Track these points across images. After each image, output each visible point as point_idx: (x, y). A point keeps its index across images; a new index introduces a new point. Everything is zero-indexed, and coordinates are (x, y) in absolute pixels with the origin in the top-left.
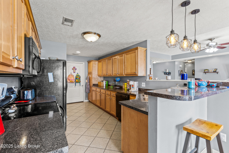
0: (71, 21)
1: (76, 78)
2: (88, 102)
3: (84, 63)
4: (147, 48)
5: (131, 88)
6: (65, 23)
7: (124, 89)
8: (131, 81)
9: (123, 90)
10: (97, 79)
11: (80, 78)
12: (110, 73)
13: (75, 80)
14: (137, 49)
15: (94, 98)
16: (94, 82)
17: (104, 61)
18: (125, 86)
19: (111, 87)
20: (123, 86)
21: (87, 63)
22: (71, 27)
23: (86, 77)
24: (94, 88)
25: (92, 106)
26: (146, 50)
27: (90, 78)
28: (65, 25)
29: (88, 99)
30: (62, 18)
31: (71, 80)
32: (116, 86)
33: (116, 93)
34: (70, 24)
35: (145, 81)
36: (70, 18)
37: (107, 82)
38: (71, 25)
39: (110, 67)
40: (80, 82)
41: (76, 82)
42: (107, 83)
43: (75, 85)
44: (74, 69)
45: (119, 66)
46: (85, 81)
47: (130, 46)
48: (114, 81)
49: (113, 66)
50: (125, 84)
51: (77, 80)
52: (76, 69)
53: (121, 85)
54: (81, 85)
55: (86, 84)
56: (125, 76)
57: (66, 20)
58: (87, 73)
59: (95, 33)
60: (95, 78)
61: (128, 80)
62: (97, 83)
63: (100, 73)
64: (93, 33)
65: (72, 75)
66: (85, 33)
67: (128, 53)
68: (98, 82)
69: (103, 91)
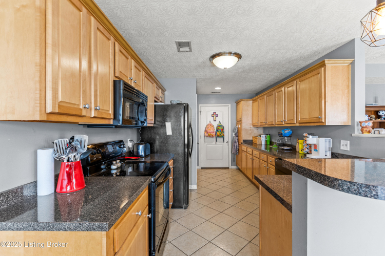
0: (188, 44)
1: (217, 130)
2: (237, 169)
3: (230, 105)
4: (354, 58)
5: (311, 151)
6: (181, 49)
7: (299, 152)
8: (311, 137)
9: (297, 153)
10: (250, 132)
11: (223, 129)
12: (271, 120)
13: (216, 133)
14: (323, 64)
15: (244, 165)
16: (245, 136)
17: (261, 98)
18: (300, 146)
19: (274, 146)
20: (297, 146)
21: (235, 104)
22: (191, 53)
23: (233, 128)
24: (244, 147)
25: (241, 177)
26: (351, 63)
27: (239, 129)
28: (182, 51)
29: (237, 166)
30: (175, 43)
31: (209, 133)
32: (284, 145)
33: (276, 159)
34: (187, 49)
35: (350, 137)
36: (183, 41)
37: (268, 136)
38: (189, 50)
39: (271, 109)
40: (223, 136)
41: (217, 136)
42: (268, 139)
43: (217, 141)
44: (215, 115)
45: (286, 106)
46: (232, 135)
47: (311, 61)
48: (279, 135)
49: (276, 106)
50: (301, 141)
51: (218, 133)
52: (217, 116)
53: (294, 145)
54: (226, 141)
55: (233, 140)
56: (298, 125)
57: (180, 45)
58: (235, 122)
59: (230, 53)
60: (246, 130)
61: (305, 134)
62: (251, 139)
63: (256, 121)
64: (227, 53)
65: (211, 125)
66: (213, 57)
67: (303, 78)
68: (253, 137)
69: (256, 153)
